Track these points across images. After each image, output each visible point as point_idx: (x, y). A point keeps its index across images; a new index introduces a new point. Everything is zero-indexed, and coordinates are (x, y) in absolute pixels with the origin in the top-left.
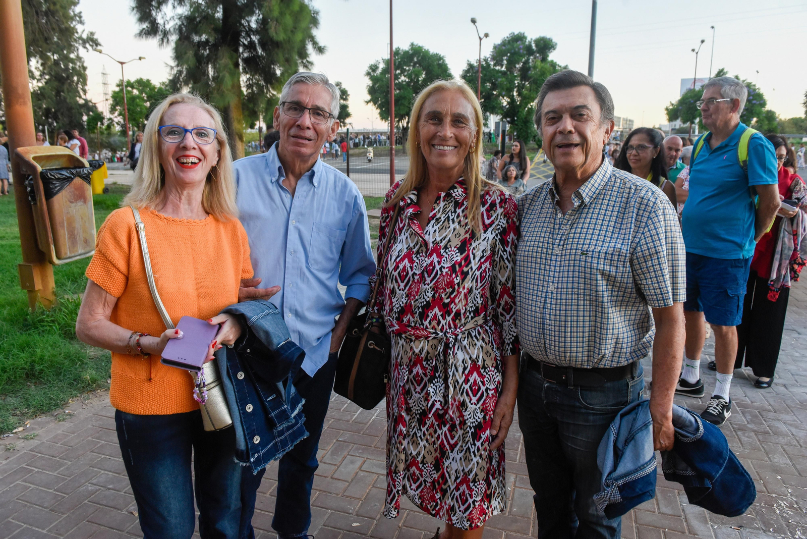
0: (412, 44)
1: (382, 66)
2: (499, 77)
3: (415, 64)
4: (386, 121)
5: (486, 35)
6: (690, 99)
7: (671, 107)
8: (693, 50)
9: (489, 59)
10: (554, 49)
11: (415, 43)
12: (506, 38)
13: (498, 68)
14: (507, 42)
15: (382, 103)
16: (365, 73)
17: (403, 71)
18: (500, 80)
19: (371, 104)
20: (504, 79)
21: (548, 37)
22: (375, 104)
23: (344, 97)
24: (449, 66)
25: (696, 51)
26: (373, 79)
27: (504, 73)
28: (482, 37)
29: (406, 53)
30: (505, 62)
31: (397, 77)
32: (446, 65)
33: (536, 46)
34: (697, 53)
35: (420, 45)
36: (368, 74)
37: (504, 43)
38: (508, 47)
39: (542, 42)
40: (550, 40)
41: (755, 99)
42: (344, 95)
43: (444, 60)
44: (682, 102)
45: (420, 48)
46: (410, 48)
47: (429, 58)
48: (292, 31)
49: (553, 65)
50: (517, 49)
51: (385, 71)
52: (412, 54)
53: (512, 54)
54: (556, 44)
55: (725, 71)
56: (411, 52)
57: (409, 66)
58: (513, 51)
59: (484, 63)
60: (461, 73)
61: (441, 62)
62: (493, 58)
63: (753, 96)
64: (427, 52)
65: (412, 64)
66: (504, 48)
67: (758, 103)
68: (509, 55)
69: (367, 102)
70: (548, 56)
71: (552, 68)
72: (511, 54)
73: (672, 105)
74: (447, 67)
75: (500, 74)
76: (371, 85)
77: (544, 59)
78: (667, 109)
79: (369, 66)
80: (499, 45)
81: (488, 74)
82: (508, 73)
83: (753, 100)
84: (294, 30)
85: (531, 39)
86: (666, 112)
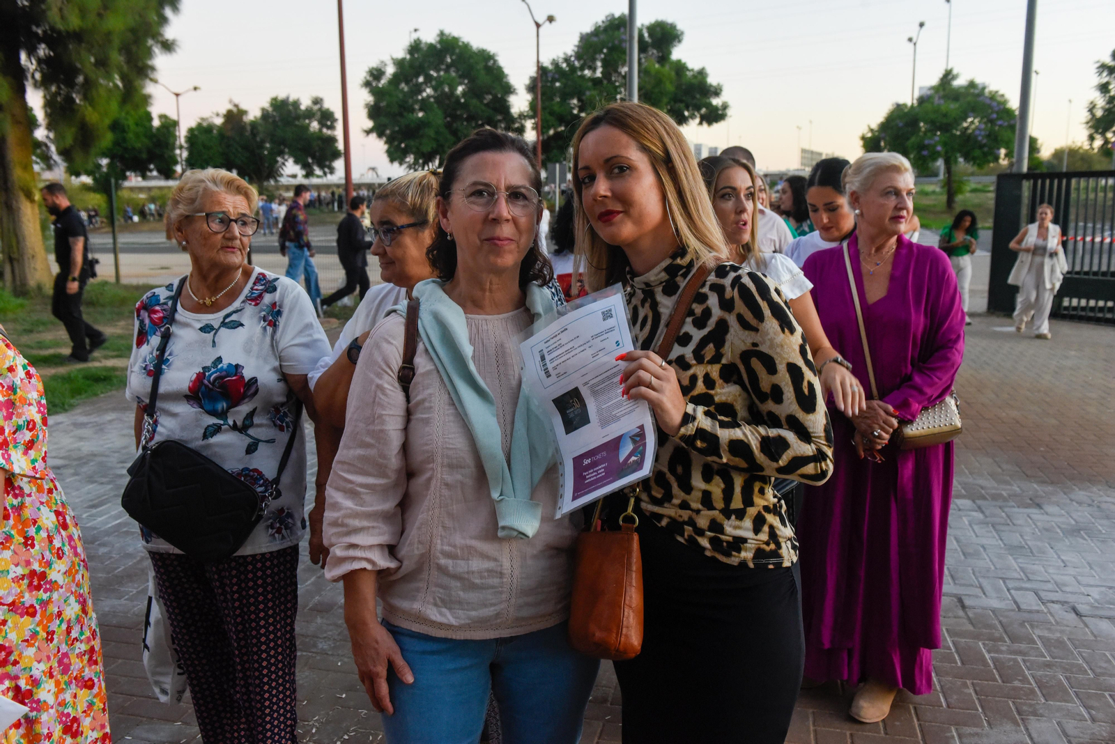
0: (442, 34)
1: (390, 70)
2: (589, 89)
3: (448, 67)
4: (401, 164)
5: (551, 19)
6: (898, 121)
7: (869, 135)
8: (910, 40)
9: (573, 59)
10: (680, 41)
11: (447, 31)
12: (600, 23)
13: (587, 73)
14: (602, 29)
15: (393, 132)
16: (361, 82)
17: (429, 79)
18: (588, 93)
19: (373, 136)
20: (594, 93)
21: (670, 20)
22: (380, 135)
23: (329, 123)
24: (506, 71)
25: (914, 40)
26: (375, 92)
27: (596, 82)
28: (540, 22)
29: (431, 46)
30: (599, 64)
31: (418, 89)
32: (500, 69)
33: (650, 35)
34: (915, 44)
35: (456, 34)
36: (367, 84)
37: (597, 32)
38: (603, 37)
39: (658, 29)
40: (673, 27)
41: (1001, 118)
42: (328, 120)
43: (495, 61)
44: (887, 125)
45: (456, 40)
46: (438, 39)
47: (471, 57)
48: (100, 15)
49: (680, 68)
50: (616, 42)
51: (396, 79)
52: (441, 51)
53: (611, 49)
54: (682, 33)
55: (955, 72)
56: (439, 46)
57: (438, 71)
58: (610, 45)
59: (564, 65)
60: (527, 82)
61: (492, 62)
62: (579, 56)
63: (997, 113)
64: (466, 46)
65: (443, 67)
66: (595, 39)
67: (1006, 124)
68: (605, 51)
69: (368, 132)
70: (670, 53)
71: (673, 74)
72: (608, 48)
73: (872, 130)
74: (503, 72)
75: (590, 84)
76: (372, 103)
77: (664, 58)
78: (863, 138)
79: (367, 69)
80: (587, 34)
81: (569, 83)
82: (605, 82)
83: (998, 119)
84: (102, 11)
85: (642, 25)
86: (861, 143)
